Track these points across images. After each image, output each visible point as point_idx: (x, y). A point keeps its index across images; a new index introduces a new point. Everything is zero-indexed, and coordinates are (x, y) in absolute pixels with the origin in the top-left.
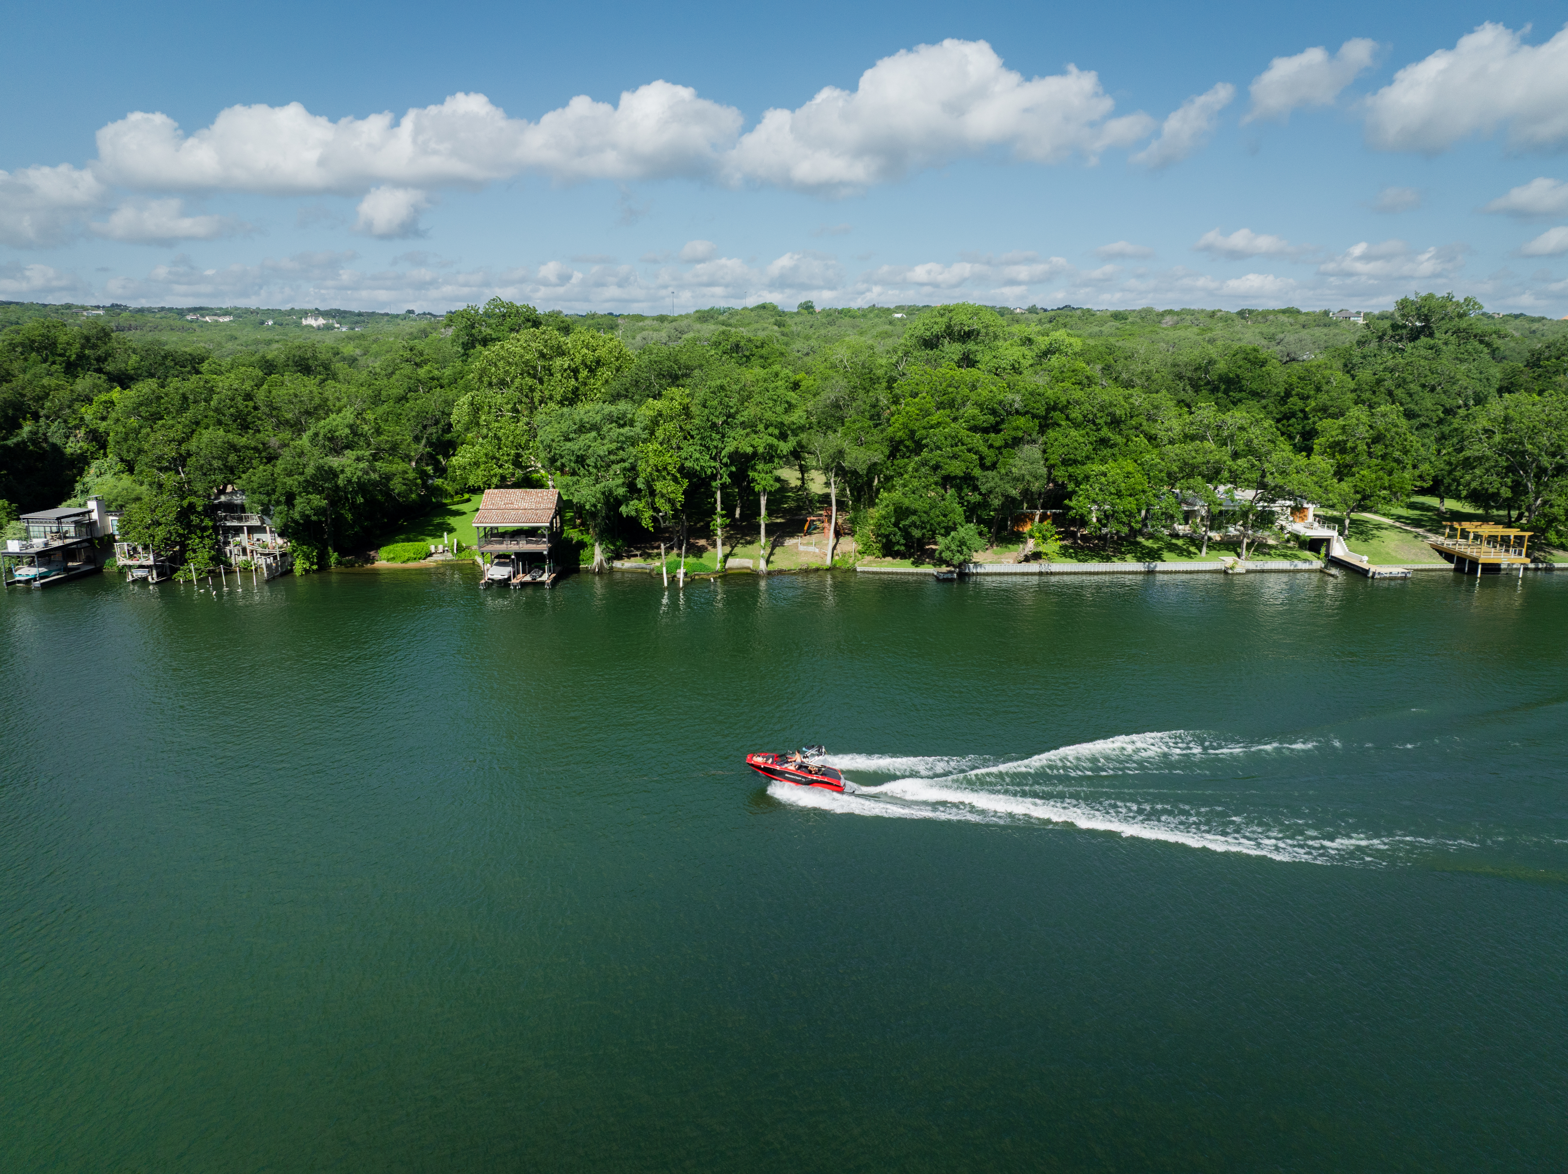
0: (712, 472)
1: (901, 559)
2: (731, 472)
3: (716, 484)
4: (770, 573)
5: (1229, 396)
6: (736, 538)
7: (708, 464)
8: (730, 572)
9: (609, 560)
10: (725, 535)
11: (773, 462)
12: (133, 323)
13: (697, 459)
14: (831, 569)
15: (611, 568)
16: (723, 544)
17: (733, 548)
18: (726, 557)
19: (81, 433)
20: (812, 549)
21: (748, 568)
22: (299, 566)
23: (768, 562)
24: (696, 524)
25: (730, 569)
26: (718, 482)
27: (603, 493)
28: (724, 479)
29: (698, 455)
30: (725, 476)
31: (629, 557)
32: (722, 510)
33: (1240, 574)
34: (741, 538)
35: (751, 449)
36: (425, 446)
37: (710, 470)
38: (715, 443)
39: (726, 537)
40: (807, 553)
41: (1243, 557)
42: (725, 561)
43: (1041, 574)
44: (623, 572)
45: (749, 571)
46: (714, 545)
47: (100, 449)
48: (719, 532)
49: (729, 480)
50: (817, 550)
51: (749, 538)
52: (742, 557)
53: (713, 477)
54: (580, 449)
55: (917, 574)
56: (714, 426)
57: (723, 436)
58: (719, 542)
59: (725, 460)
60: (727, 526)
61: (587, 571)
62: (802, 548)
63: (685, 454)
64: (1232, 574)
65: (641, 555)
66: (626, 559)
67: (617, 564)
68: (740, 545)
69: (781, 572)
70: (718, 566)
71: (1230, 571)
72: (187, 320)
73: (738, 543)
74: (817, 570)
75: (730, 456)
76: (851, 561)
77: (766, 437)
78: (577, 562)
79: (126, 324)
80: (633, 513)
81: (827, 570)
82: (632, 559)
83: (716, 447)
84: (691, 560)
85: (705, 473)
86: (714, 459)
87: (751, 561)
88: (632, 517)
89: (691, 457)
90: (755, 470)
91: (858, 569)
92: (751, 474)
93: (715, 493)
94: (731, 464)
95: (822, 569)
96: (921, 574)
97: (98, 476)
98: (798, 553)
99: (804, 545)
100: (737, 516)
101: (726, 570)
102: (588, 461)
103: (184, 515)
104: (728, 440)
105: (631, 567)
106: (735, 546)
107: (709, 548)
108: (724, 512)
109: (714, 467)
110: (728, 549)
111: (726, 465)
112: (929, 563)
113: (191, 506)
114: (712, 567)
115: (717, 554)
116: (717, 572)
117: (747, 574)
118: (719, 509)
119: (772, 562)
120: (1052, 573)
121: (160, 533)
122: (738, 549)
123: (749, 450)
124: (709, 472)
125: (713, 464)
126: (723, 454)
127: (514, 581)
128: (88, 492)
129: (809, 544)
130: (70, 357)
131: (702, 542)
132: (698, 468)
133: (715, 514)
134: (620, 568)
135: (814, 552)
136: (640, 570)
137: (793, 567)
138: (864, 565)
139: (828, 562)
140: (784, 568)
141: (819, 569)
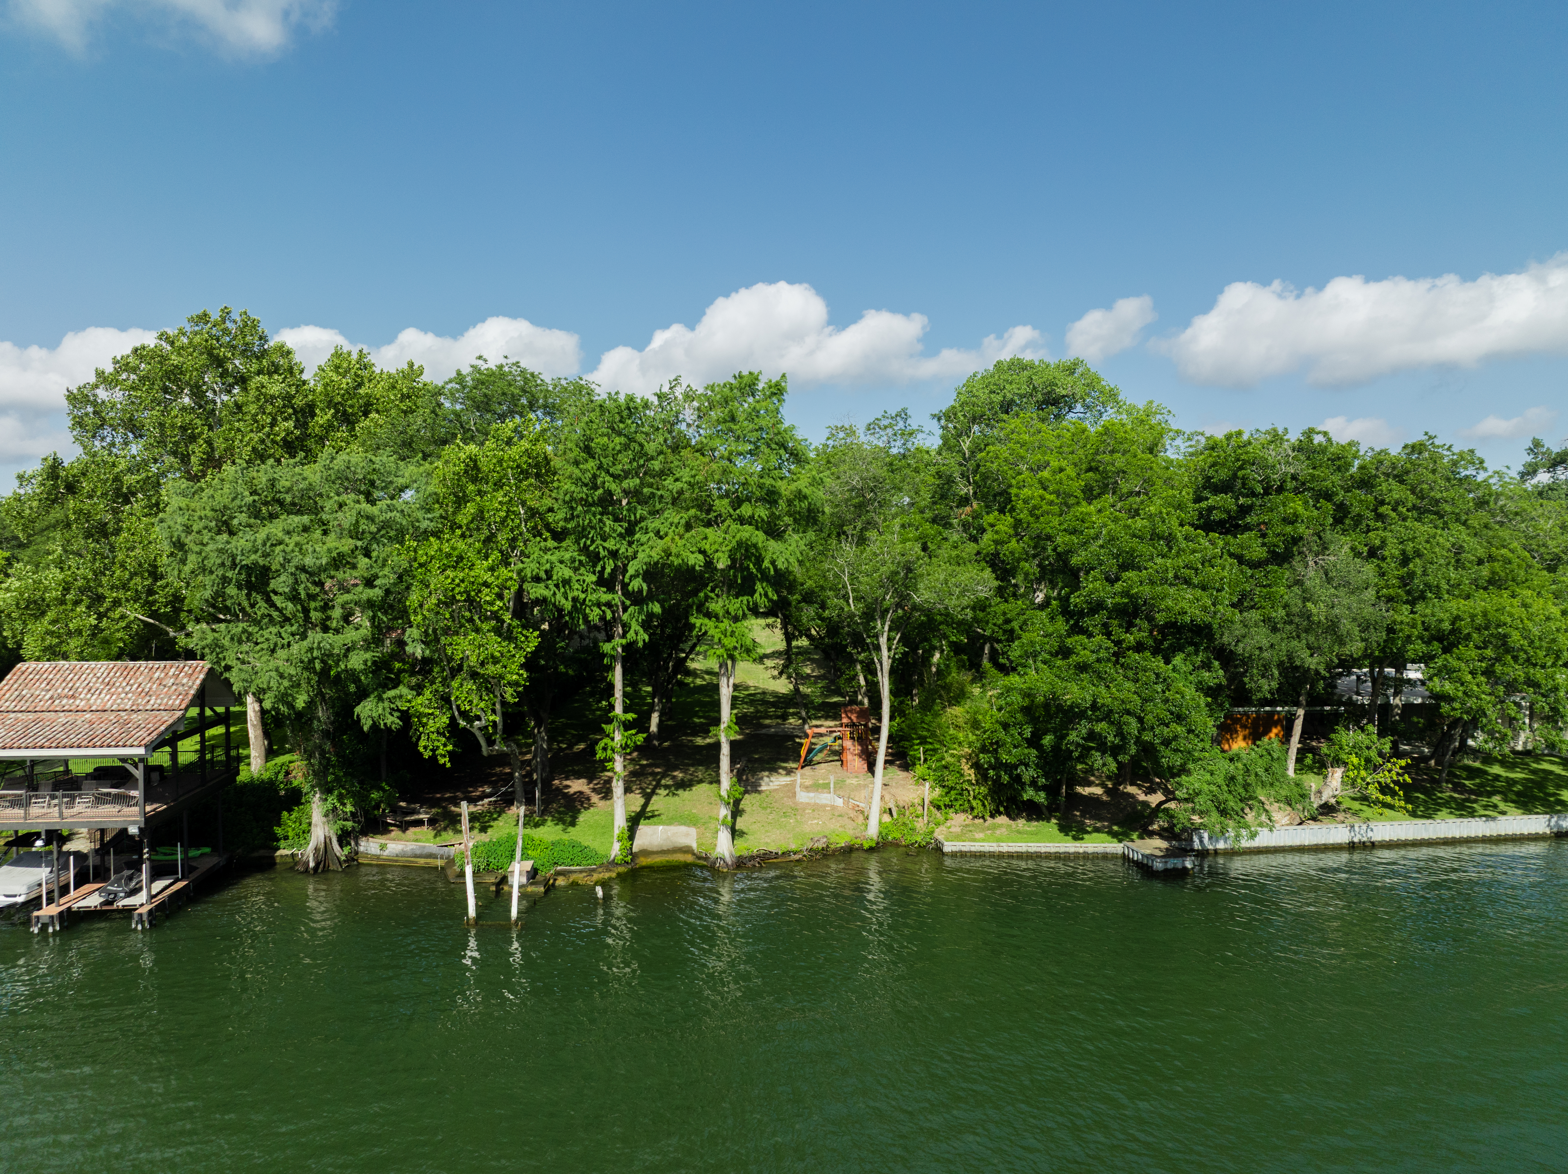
0: (603, 618)
1: (1029, 819)
2: (651, 615)
3: (613, 647)
4: (740, 863)
6: (654, 774)
7: (593, 597)
8: (643, 861)
9: (344, 838)
10: (631, 768)
11: (752, 593)
13: (566, 582)
14: (880, 847)
15: (353, 859)
16: (627, 790)
17: (648, 797)
18: (634, 822)
20: (825, 798)
21: (687, 850)
23: (735, 833)
24: (571, 746)
25: (645, 853)
26: (618, 641)
27: (308, 666)
28: (631, 635)
29: (567, 573)
30: (635, 626)
31: (404, 827)
32: (626, 710)
34: (664, 775)
35: (701, 557)
37: (597, 611)
38: (611, 544)
39: (633, 774)
40: (817, 808)
42: (631, 838)
43: (1352, 847)
44: (383, 866)
45: (689, 858)
46: (606, 793)
48: (619, 765)
49: (643, 637)
50: (839, 802)
51: (679, 775)
52: (671, 821)
53: (607, 628)
55: (1077, 856)
56: (607, 501)
57: (630, 531)
58: (618, 788)
59: (636, 584)
60: (637, 748)
61: (294, 865)
62: (803, 797)
63: (534, 566)
65: (432, 822)
66: (396, 833)
67: (370, 846)
68: (663, 792)
69: (765, 859)
70: (616, 850)
73: (658, 786)
74: (849, 850)
75: (651, 574)
76: (920, 825)
77: (734, 527)
78: (272, 841)
80: (393, 721)
81: (871, 850)
82: (412, 831)
83: (614, 554)
84: (550, 832)
85: (586, 617)
86: (606, 583)
87: (693, 831)
88: (388, 729)
89: (549, 577)
90: (709, 615)
91: (948, 848)
92: (697, 621)
93: (610, 668)
94: (651, 597)
95: (860, 848)
96: (1086, 856)
98: (797, 810)
99: (807, 788)
100: (654, 728)
101: (634, 856)
102: (273, 584)
104: (644, 539)
105: (403, 854)
106: (653, 793)
107: (595, 798)
108: (630, 716)
109: (609, 605)
110: (637, 801)
111: (637, 599)
112: (1097, 830)
114: (601, 851)
115: (612, 815)
116: (613, 863)
117: (687, 866)
118: (618, 709)
119: (742, 834)
120: (1374, 845)
122: (660, 802)
123: (696, 560)
124: (594, 615)
125: (605, 597)
126: (631, 571)
129: (816, 787)
131: (577, 785)
132: (568, 605)
133: (610, 721)
134: (378, 857)
135: (834, 808)
136: (422, 862)
137: (794, 845)
138: (957, 837)
139: (873, 832)
140: (772, 848)
141: (852, 849)
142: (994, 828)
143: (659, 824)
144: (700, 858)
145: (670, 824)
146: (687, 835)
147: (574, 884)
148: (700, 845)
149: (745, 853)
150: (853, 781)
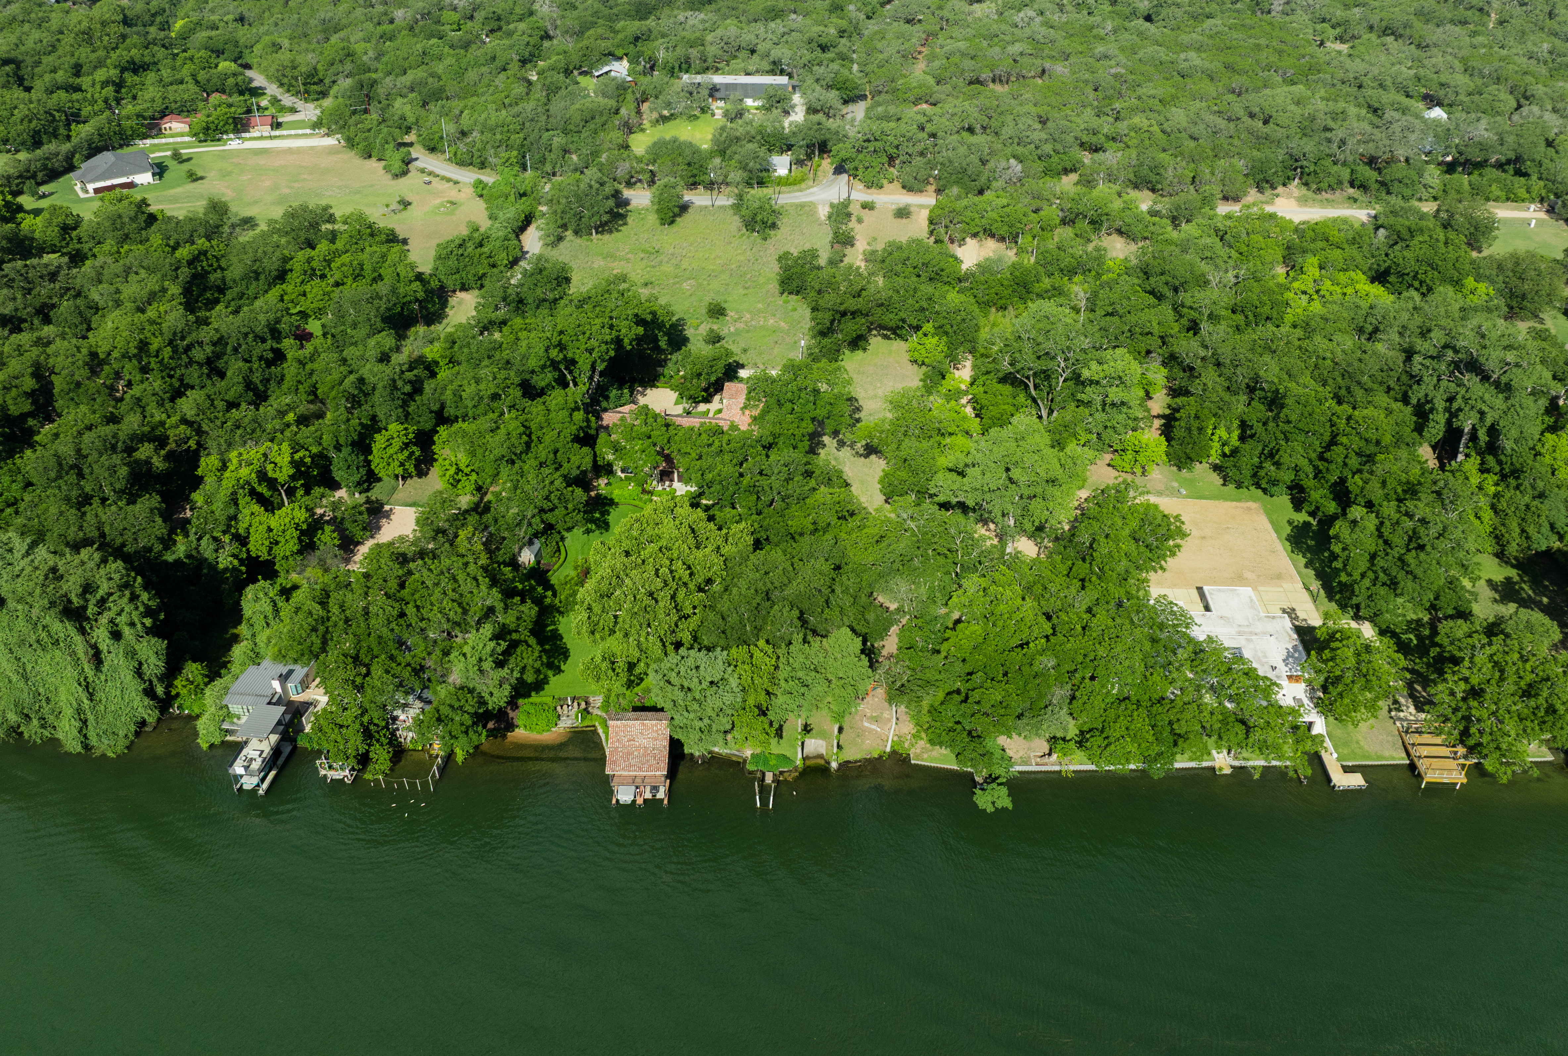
8: (808, 763)
15: (711, 754)
18: (804, 738)
19: (226, 539)
20: (874, 726)
21: (821, 756)
23: (838, 747)
25: (807, 758)
40: (870, 732)
42: (803, 746)
45: (823, 762)
50: (879, 729)
52: (817, 736)
62: (866, 723)
67: (715, 750)
71: (1217, 774)
76: (907, 745)
87: (824, 745)
91: (913, 762)
97: (255, 602)
98: (863, 732)
99: (868, 716)
101: (804, 761)
105: (726, 754)
114: (793, 760)
116: (798, 768)
119: (841, 747)
127: (639, 802)
135: (877, 733)
136: (734, 758)
137: (859, 757)
138: (917, 757)
139: (888, 749)
140: (851, 759)
141: (881, 757)
142: (933, 750)
143: (813, 738)
144: (826, 762)
145: (816, 740)
146: (822, 747)
147: (786, 781)
148: (827, 755)
149: (841, 762)
150: (886, 715)
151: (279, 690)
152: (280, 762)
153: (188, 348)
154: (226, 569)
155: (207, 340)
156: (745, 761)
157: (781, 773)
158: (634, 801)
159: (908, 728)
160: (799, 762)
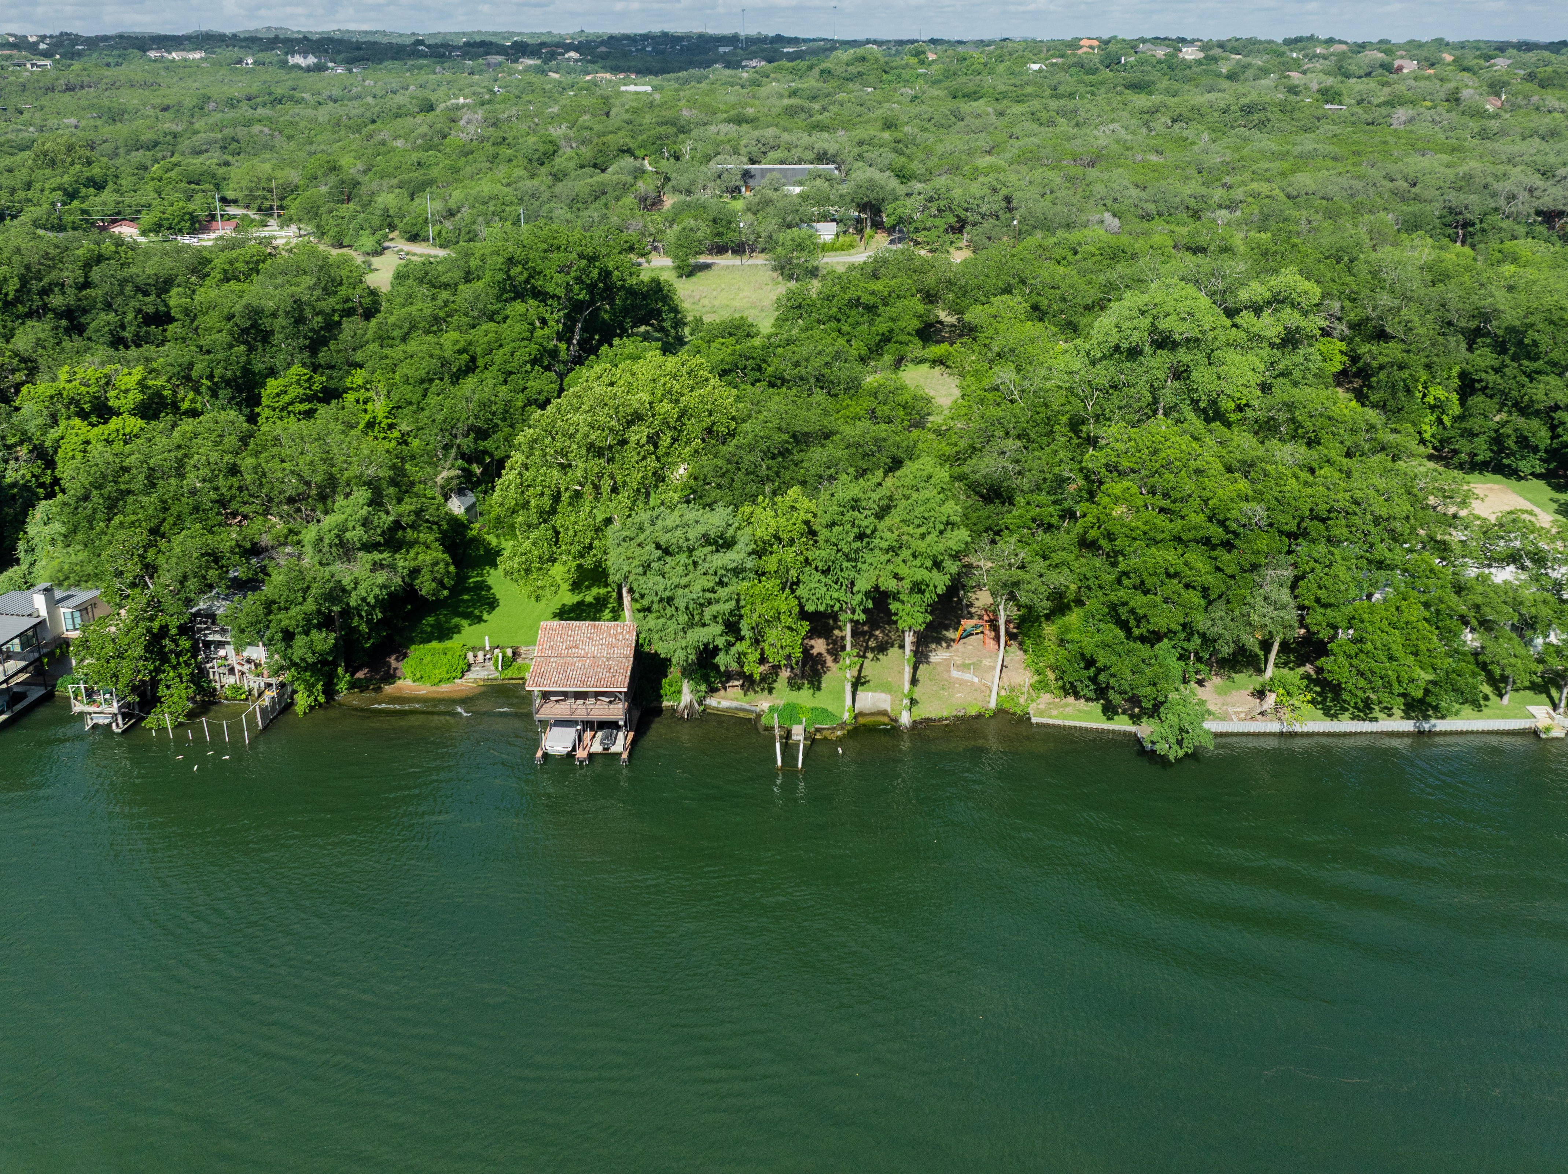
0: (841, 608)
2: (867, 607)
3: (845, 618)
4: (915, 726)
5: (1520, 365)
6: (864, 634)
7: (836, 597)
8: (862, 720)
9: (701, 698)
12: (86, 80)
13: (822, 597)
14: (996, 716)
15: (704, 709)
17: (862, 662)
18: (855, 695)
19: (23, 451)
20: (968, 675)
21: (884, 713)
22: (302, 701)
23: (912, 702)
25: (862, 714)
26: (849, 617)
28: (856, 615)
29: (822, 591)
30: (858, 611)
33: (1557, 739)
34: (870, 635)
35: (896, 582)
36: (456, 459)
37: (837, 602)
38: (846, 573)
40: (963, 683)
41: (1561, 710)
42: (855, 706)
43: (1281, 734)
45: (886, 720)
46: (835, 654)
47: (47, 468)
48: (848, 674)
49: (863, 615)
50: (976, 680)
52: (873, 688)
54: (665, 589)
57: (857, 563)
62: (955, 673)
63: (806, 591)
64: (1547, 739)
67: (712, 702)
69: (930, 724)
70: (846, 713)
71: (1543, 736)
72: (150, 60)
73: (867, 648)
75: (867, 593)
76: (1022, 700)
79: (77, 81)
81: (990, 718)
83: (847, 578)
84: (808, 694)
86: (843, 589)
87: (888, 697)
89: (814, 595)
90: (898, 600)
91: (1034, 720)
92: (893, 606)
93: (844, 626)
94: (868, 599)
95: (984, 717)
97: (45, 524)
98: (950, 684)
99: (958, 666)
101: (856, 717)
103: (155, 640)
104: (864, 568)
105: (729, 708)
106: (864, 656)
108: (855, 649)
109: (844, 601)
113: (164, 629)
114: (838, 714)
116: (845, 724)
117: (885, 726)
118: (849, 646)
119: (916, 703)
120: (1296, 735)
121: (126, 669)
124: (836, 606)
125: (842, 597)
126: (856, 587)
127: (581, 754)
128: (33, 550)
129: (965, 665)
130: (6, 294)
131: (818, 646)
134: (717, 709)
135: (973, 683)
136: (741, 715)
137: (945, 713)
138: (1041, 713)
139: (993, 705)
140: (933, 715)
141: (979, 716)
142: (1066, 705)
143: (871, 690)
144: (892, 720)
145: (875, 691)
146: (885, 701)
147: (826, 738)
148: (892, 710)
149: (917, 718)
150: (986, 662)
151: (43, 613)
152: (19, 707)
153: (45, 292)
154: (14, 485)
155: (70, 281)
156: (759, 716)
157: (818, 730)
158: (570, 755)
159: (1024, 678)
160: (847, 716)
